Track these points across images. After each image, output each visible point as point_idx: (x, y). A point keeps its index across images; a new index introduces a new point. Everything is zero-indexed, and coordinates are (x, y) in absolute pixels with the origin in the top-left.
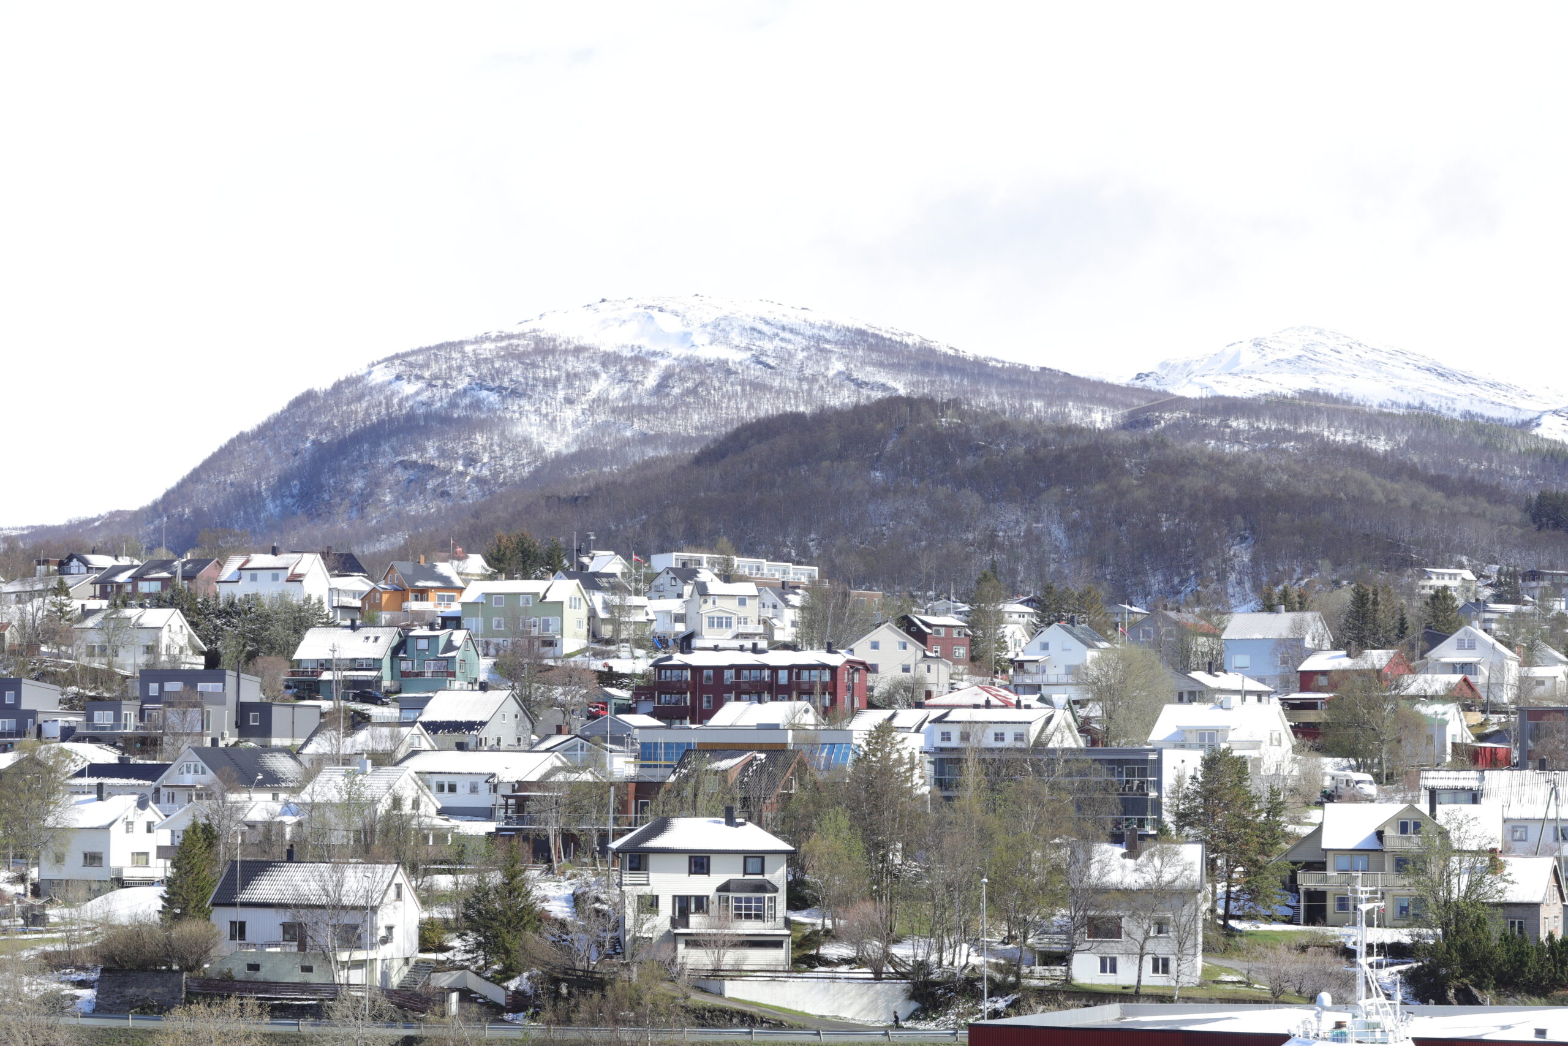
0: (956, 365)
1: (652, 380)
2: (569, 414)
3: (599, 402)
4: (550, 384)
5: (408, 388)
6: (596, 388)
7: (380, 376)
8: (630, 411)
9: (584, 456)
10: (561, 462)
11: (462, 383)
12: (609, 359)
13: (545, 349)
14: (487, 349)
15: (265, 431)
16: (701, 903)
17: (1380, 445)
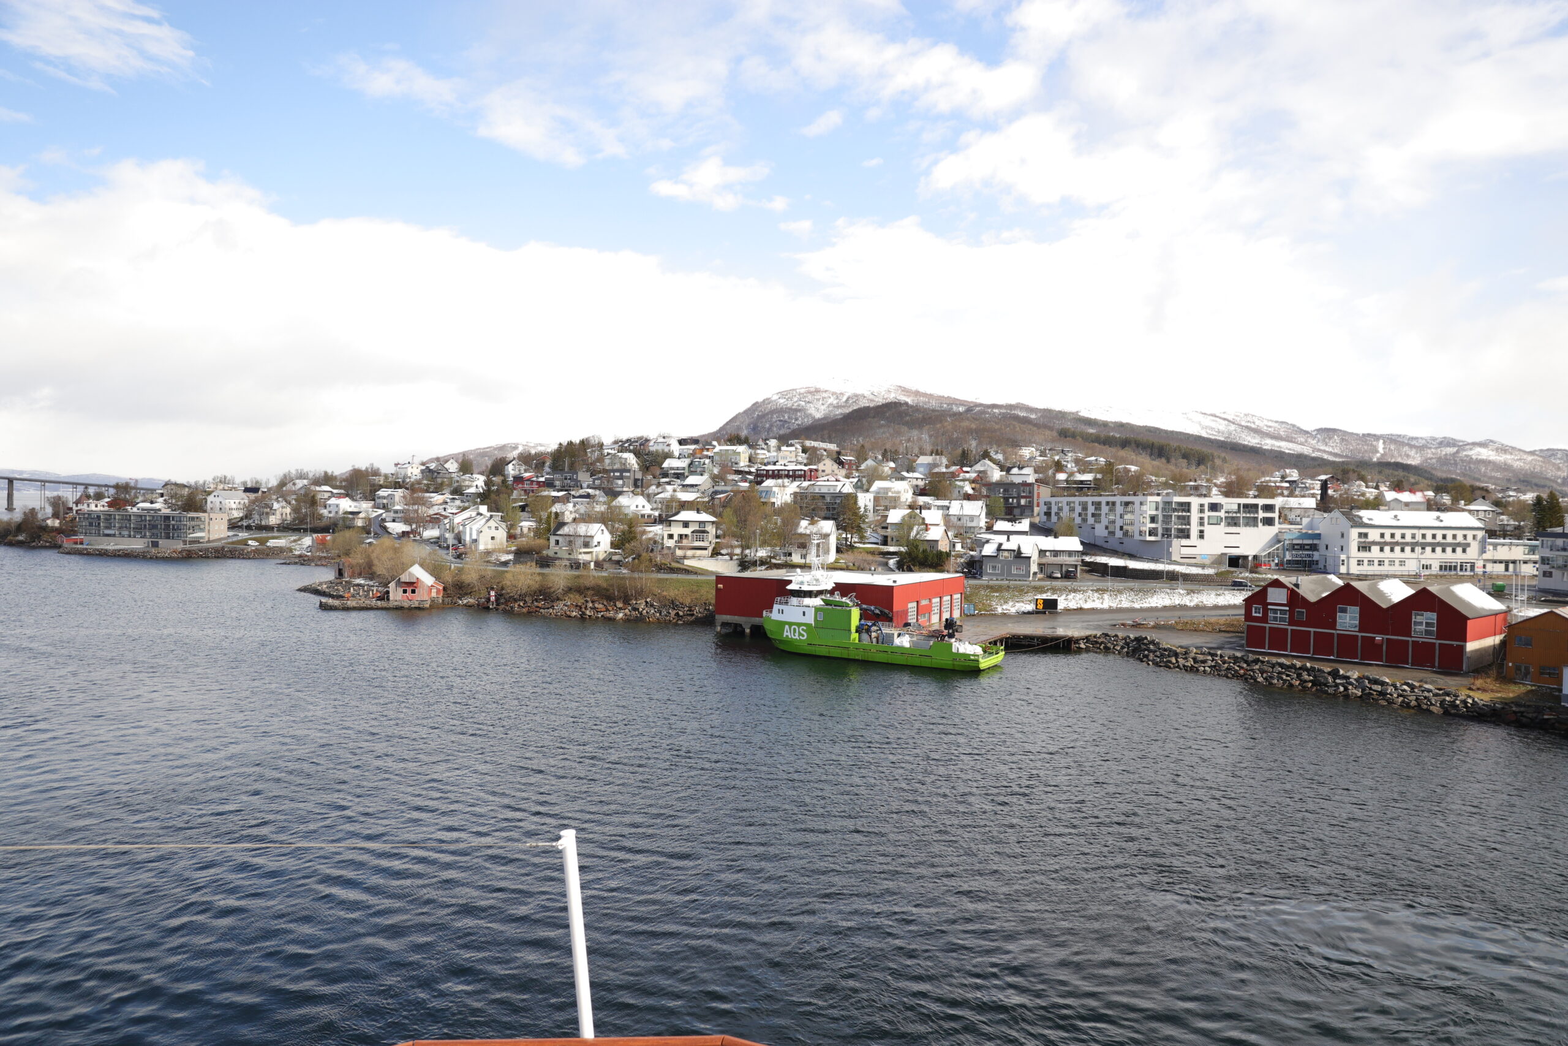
0: (925, 395)
1: (844, 399)
2: (823, 407)
3: (831, 404)
4: (818, 400)
5: (782, 401)
6: (830, 401)
7: (775, 397)
8: (838, 407)
9: (824, 418)
10: (819, 420)
11: (795, 399)
12: (833, 394)
13: (817, 391)
14: (802, 391)
15: (745, 412)
16: (686, 536)
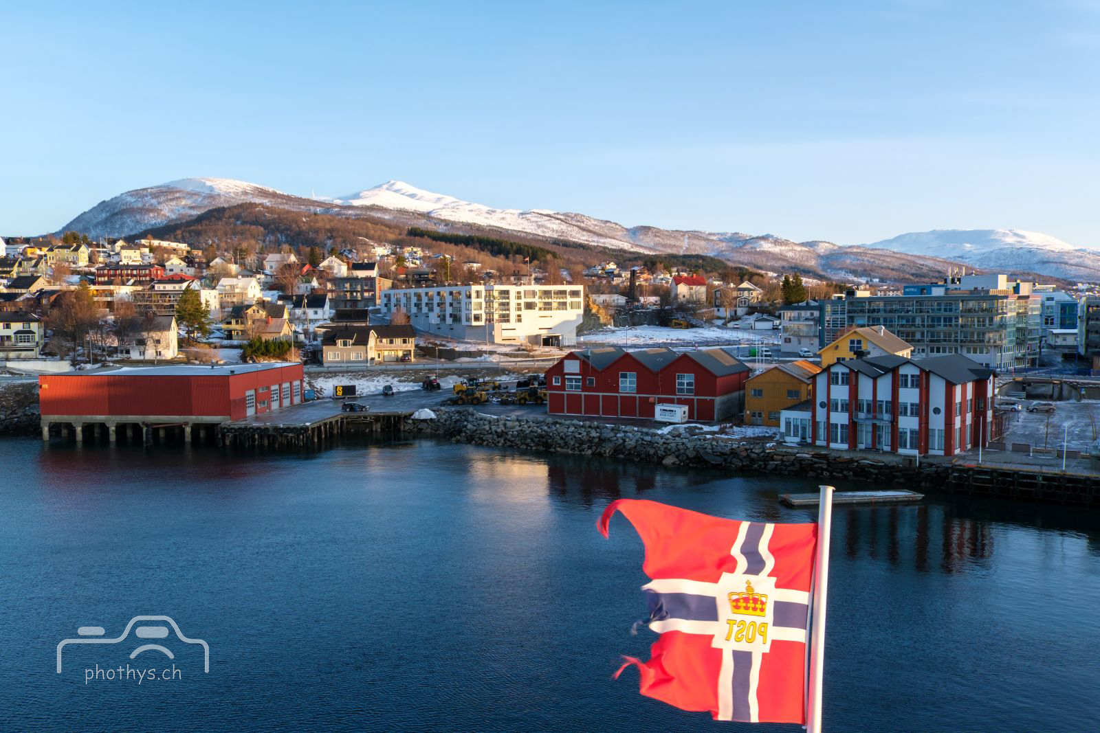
1: (200, 199)
2: (178, 208)
3: (186, 205)
4: (172, 200)
5: (132, 200)
6: (184, 201)
8: (193, 207)
11: (146, 199)
12: (188, 194)
13: (171, 191)
14: (154, 191)
17: (387, 217)
